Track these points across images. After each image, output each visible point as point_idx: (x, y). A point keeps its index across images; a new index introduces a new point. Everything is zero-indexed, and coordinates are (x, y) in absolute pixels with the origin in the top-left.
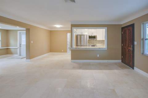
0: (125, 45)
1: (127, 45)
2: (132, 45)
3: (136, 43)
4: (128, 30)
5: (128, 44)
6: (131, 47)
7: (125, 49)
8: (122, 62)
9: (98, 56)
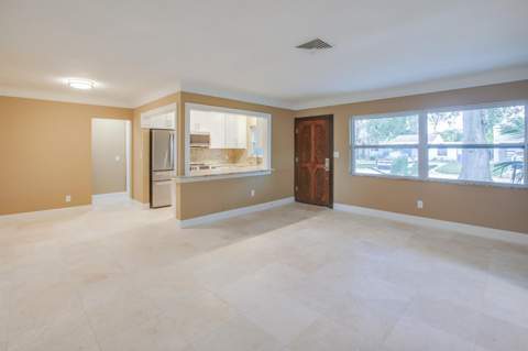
0: (304, 159)
1: (313, 159)
2: (327, 160)
3: (336, 155)
4: (316, 126)
5: (315, 158)
6: (324, 163)
7: (306, 168)
8: (296, 200)
9: (253, 193)
